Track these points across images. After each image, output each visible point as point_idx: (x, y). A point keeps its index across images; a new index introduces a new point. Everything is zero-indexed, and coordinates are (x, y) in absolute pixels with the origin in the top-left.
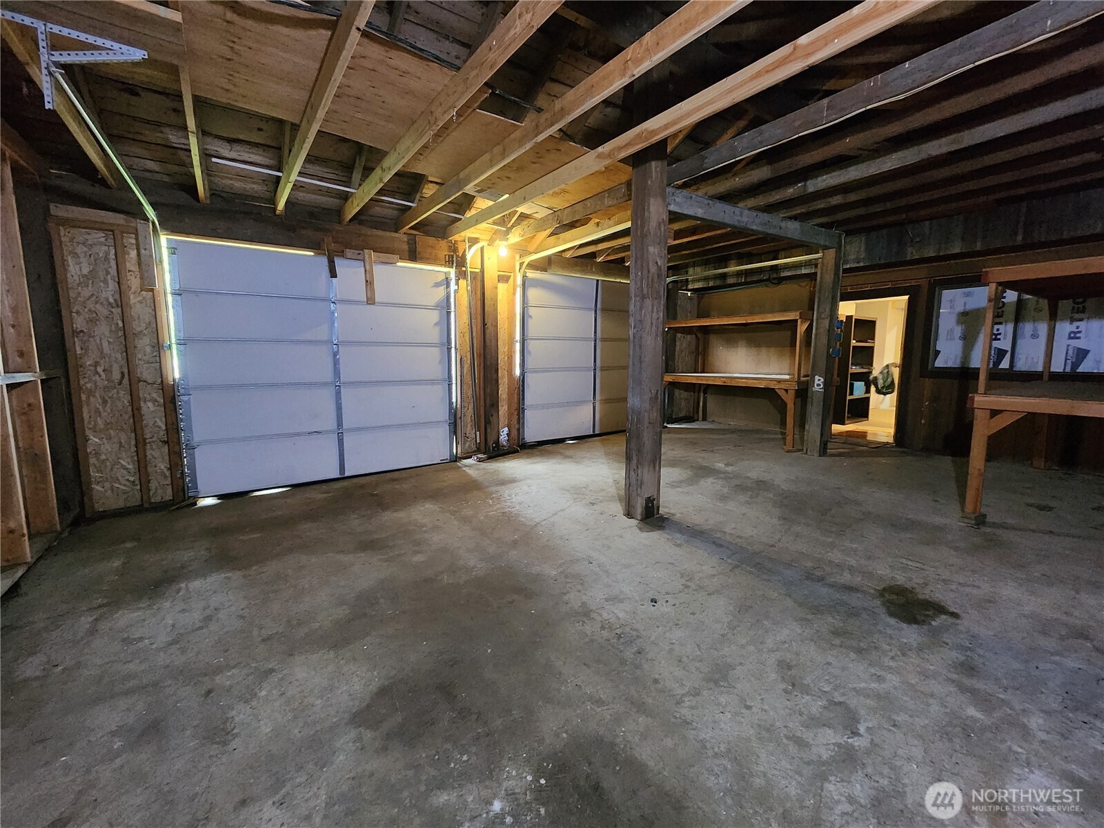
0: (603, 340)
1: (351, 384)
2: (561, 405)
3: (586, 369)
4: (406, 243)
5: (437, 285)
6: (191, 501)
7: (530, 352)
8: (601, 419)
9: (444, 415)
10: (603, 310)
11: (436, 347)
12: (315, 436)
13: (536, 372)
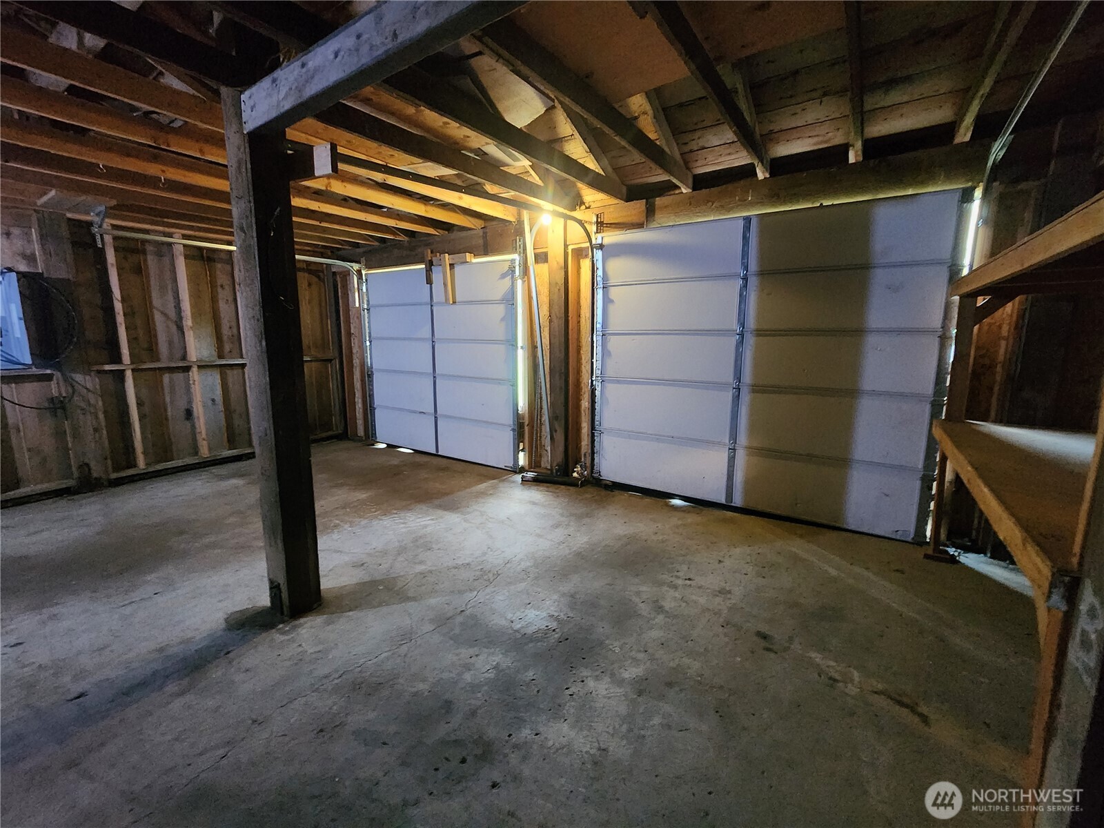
0: (759, 333)
1: (443, 375)
2: (658, 438)
3: (719, 386)
4: (481, 238)
5: (503, 276)
6: (372, 442)
7: (609, 352)
8: (747, 482)
9: (509, 420)
10: (762, 274)
11: (502, 344)
12: (422, 415)
13: (618, 382)
